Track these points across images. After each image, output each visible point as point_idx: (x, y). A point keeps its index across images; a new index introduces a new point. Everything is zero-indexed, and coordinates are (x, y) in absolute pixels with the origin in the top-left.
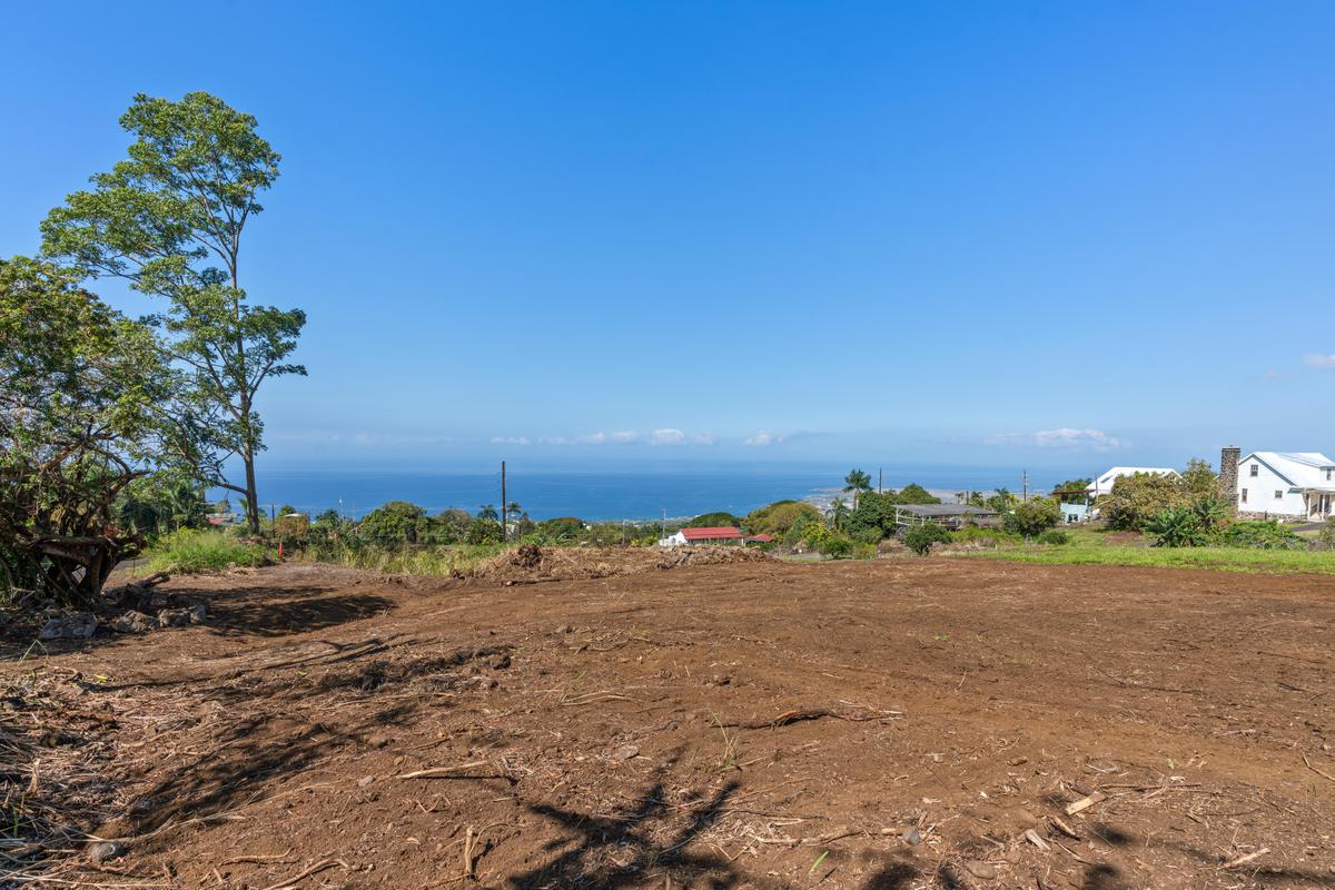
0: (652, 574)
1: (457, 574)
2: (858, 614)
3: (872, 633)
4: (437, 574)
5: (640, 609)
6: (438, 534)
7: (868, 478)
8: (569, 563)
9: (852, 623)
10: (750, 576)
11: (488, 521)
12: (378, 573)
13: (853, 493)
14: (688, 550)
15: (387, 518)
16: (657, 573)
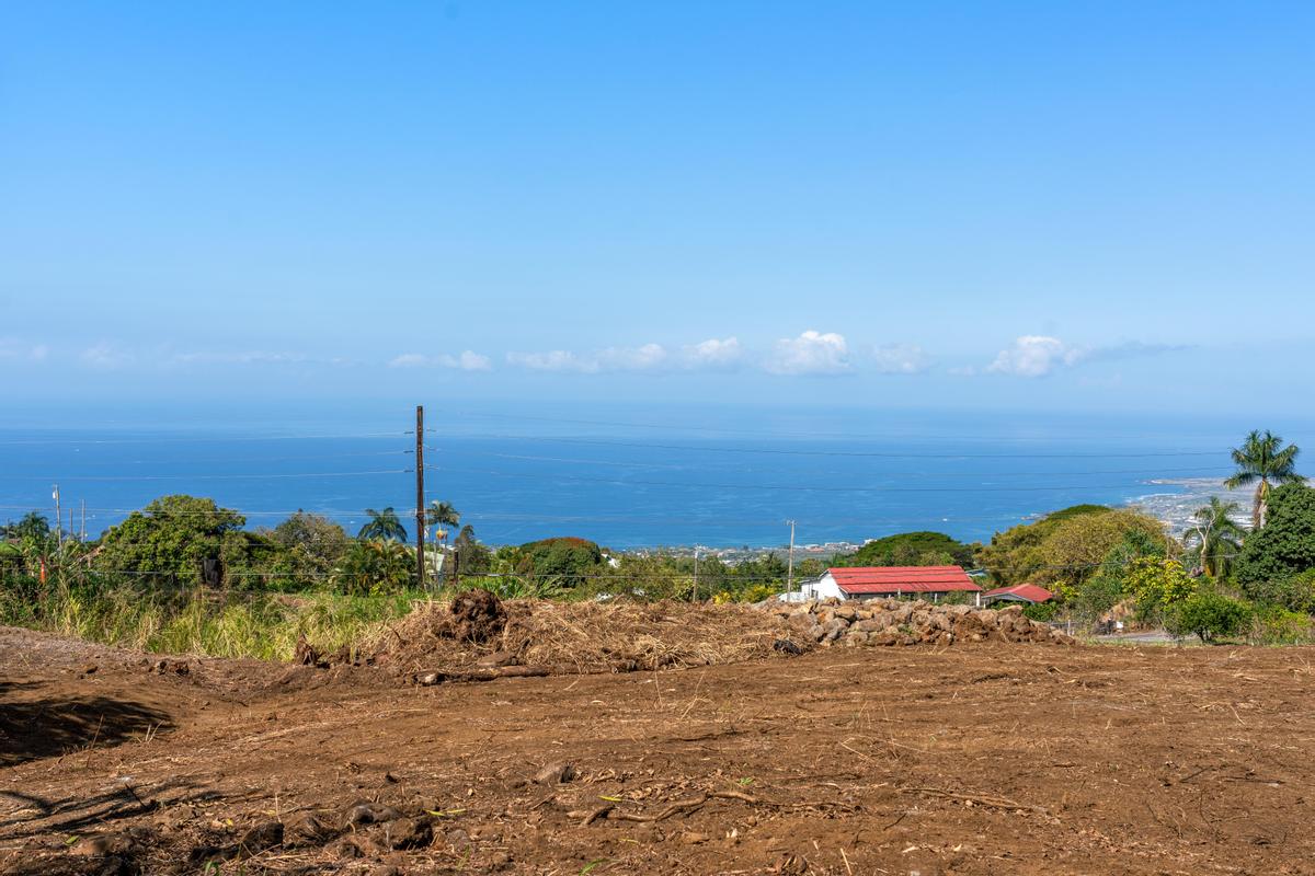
0: (763, 664)
1: (312, 657)
2: (1264, 757)
3: (1300, 801)
4: (267, 656)
5: (733, 733)
6: (270, 571)
7: (1292, 453)
8: (569, 636)
9: (1249, 776)
10: (996, 671)
11: (387, 543)
12: (134, 652)
13: (1252, 488)
14: (847, 611)
15: (158, 534)
16: (774, 663)
